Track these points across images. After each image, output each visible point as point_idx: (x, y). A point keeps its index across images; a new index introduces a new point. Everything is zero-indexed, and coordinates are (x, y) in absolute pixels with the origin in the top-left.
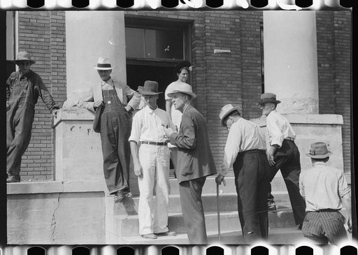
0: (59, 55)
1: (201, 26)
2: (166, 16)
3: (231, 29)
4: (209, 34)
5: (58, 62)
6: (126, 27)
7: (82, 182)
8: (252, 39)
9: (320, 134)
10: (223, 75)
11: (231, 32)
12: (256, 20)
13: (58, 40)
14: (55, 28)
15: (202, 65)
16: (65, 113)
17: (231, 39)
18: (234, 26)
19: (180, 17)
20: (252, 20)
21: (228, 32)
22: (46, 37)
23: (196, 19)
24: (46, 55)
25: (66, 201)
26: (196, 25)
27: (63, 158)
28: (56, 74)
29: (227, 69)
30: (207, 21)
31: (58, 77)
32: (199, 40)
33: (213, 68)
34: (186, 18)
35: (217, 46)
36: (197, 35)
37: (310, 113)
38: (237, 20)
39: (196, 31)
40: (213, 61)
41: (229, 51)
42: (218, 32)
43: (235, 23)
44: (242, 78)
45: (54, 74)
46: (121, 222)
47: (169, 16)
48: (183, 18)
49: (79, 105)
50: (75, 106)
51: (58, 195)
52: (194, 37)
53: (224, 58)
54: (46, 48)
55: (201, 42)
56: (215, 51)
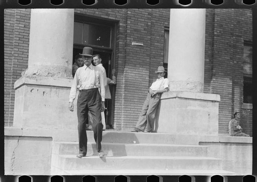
0: (20, 36)
1: (124, 25)
2: (99, 16)
3: (145, 30)
4: (129, 31)
5: (19, 42)
6: (74, 21)
7: (36, 130)
8: (159, 37)
9: (204, 107)
10: (137, 61)
11: (144, 32)
12: (161, 25)
13: (20, 25)
14: (19, 17)
15: (123, 52)
16: (28, 79)
17: (145, 36)
18: (146, 28)
19: (110, 18)
20: (159, 24)
21: (142, 31)
22: (11, 22)
23: (121, 20)
24: (11, 36)
25: (24, 142)
26: (121, 24)
27: (24, 111)
28: (17, 50)
29: (140, 57)
30: (128, 22)
31: (18, 52)
32: (122, 34)
33: (130, 55)
34: (114, 19)
35: (135, 40)
36: (120, 31)
37: (198, 92)
38: (149, 24)
39: (120, 28)
40: (131, 50)
41: (142, 45)
42: (136, 30)
43: (147, 26)
44: (150, 64)
45: (15, 49)
46: (65, 160)
47: (102, 16)
48: (112, 18)
49: (37, 74)
50: (35, 74)
51: (18, 138)
52: (119, 32)
53: (138, 49)
54: (11, 30)
55: (123, 36)
56: (133, 44)
